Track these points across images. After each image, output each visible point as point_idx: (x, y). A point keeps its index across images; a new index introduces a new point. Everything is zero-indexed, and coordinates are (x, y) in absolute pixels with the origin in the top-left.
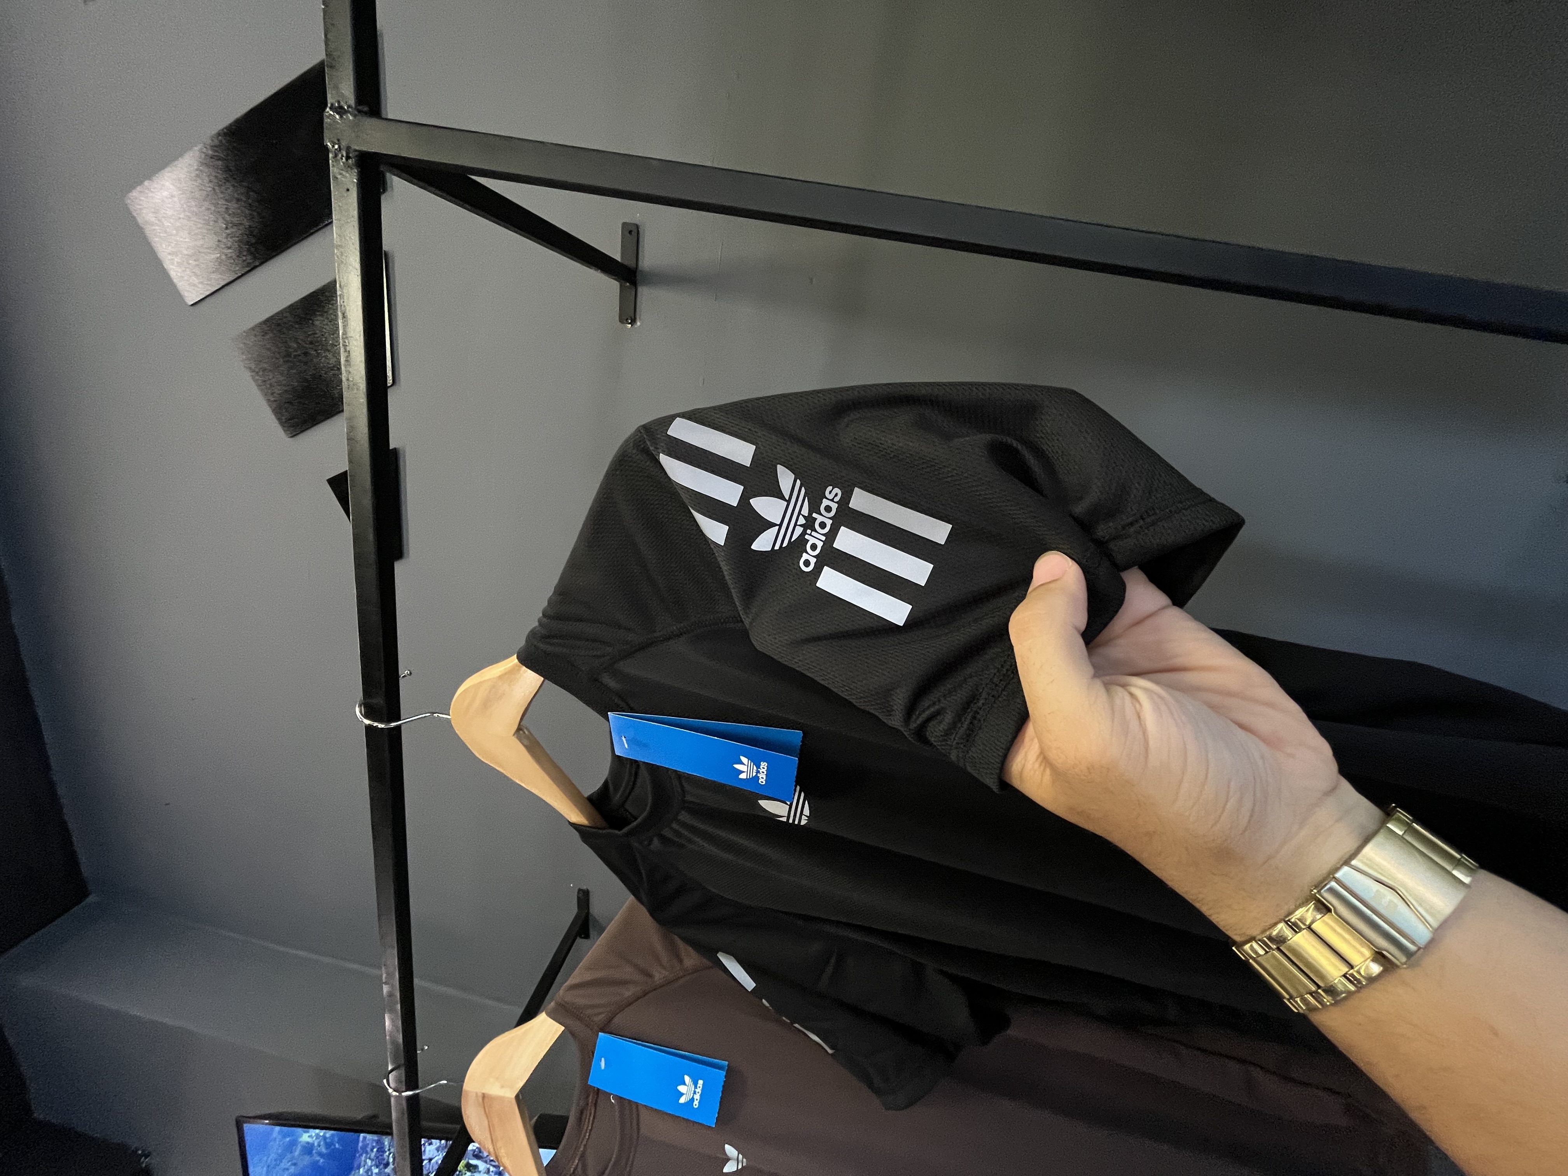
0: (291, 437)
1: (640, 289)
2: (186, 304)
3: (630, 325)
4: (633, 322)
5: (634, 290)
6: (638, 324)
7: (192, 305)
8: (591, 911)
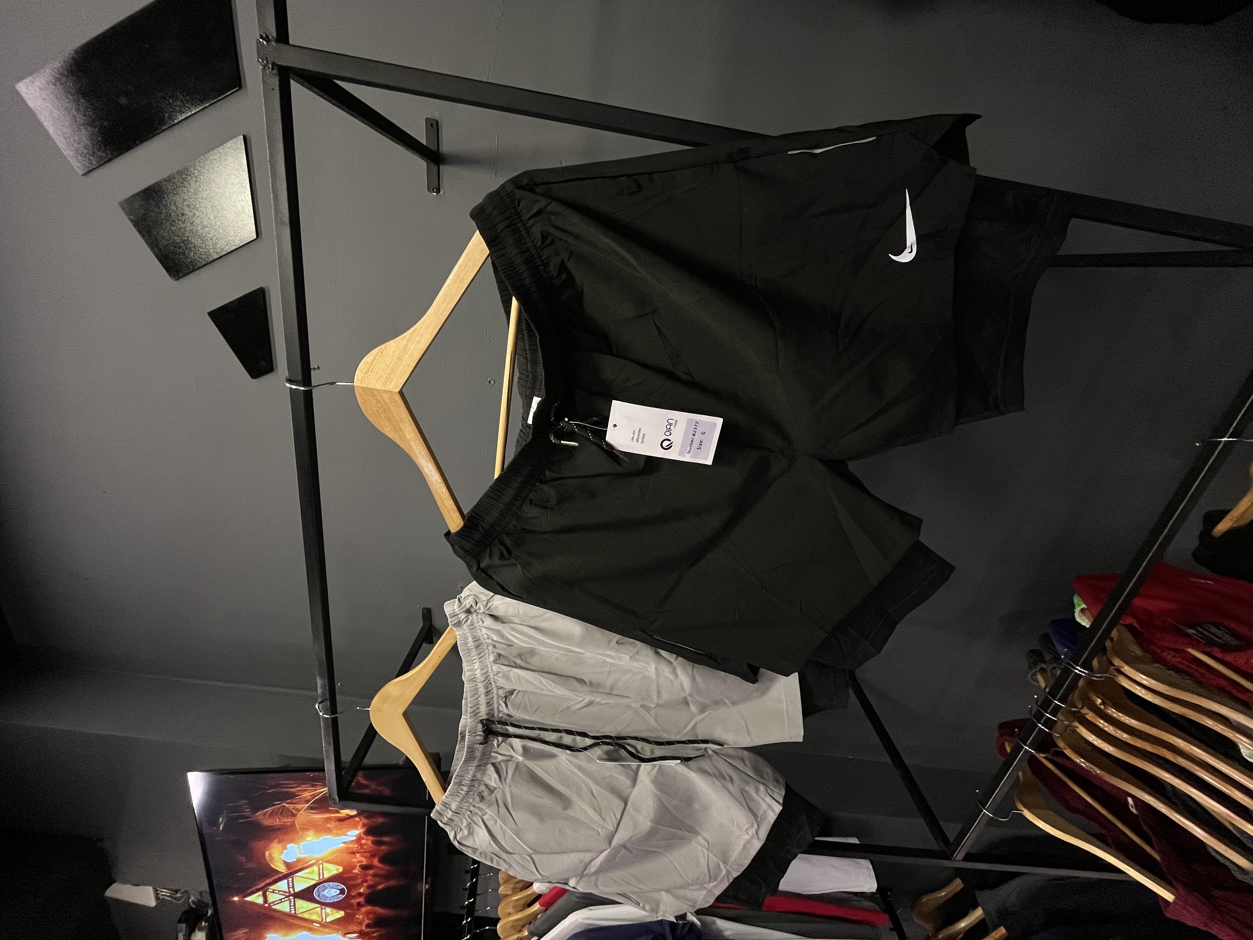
0: (174, 280)
1: (441, 167)
3: (436, 194)
4: (438, 191)
5: (438, 168)
6: (442, 192)
7: (83, 175)
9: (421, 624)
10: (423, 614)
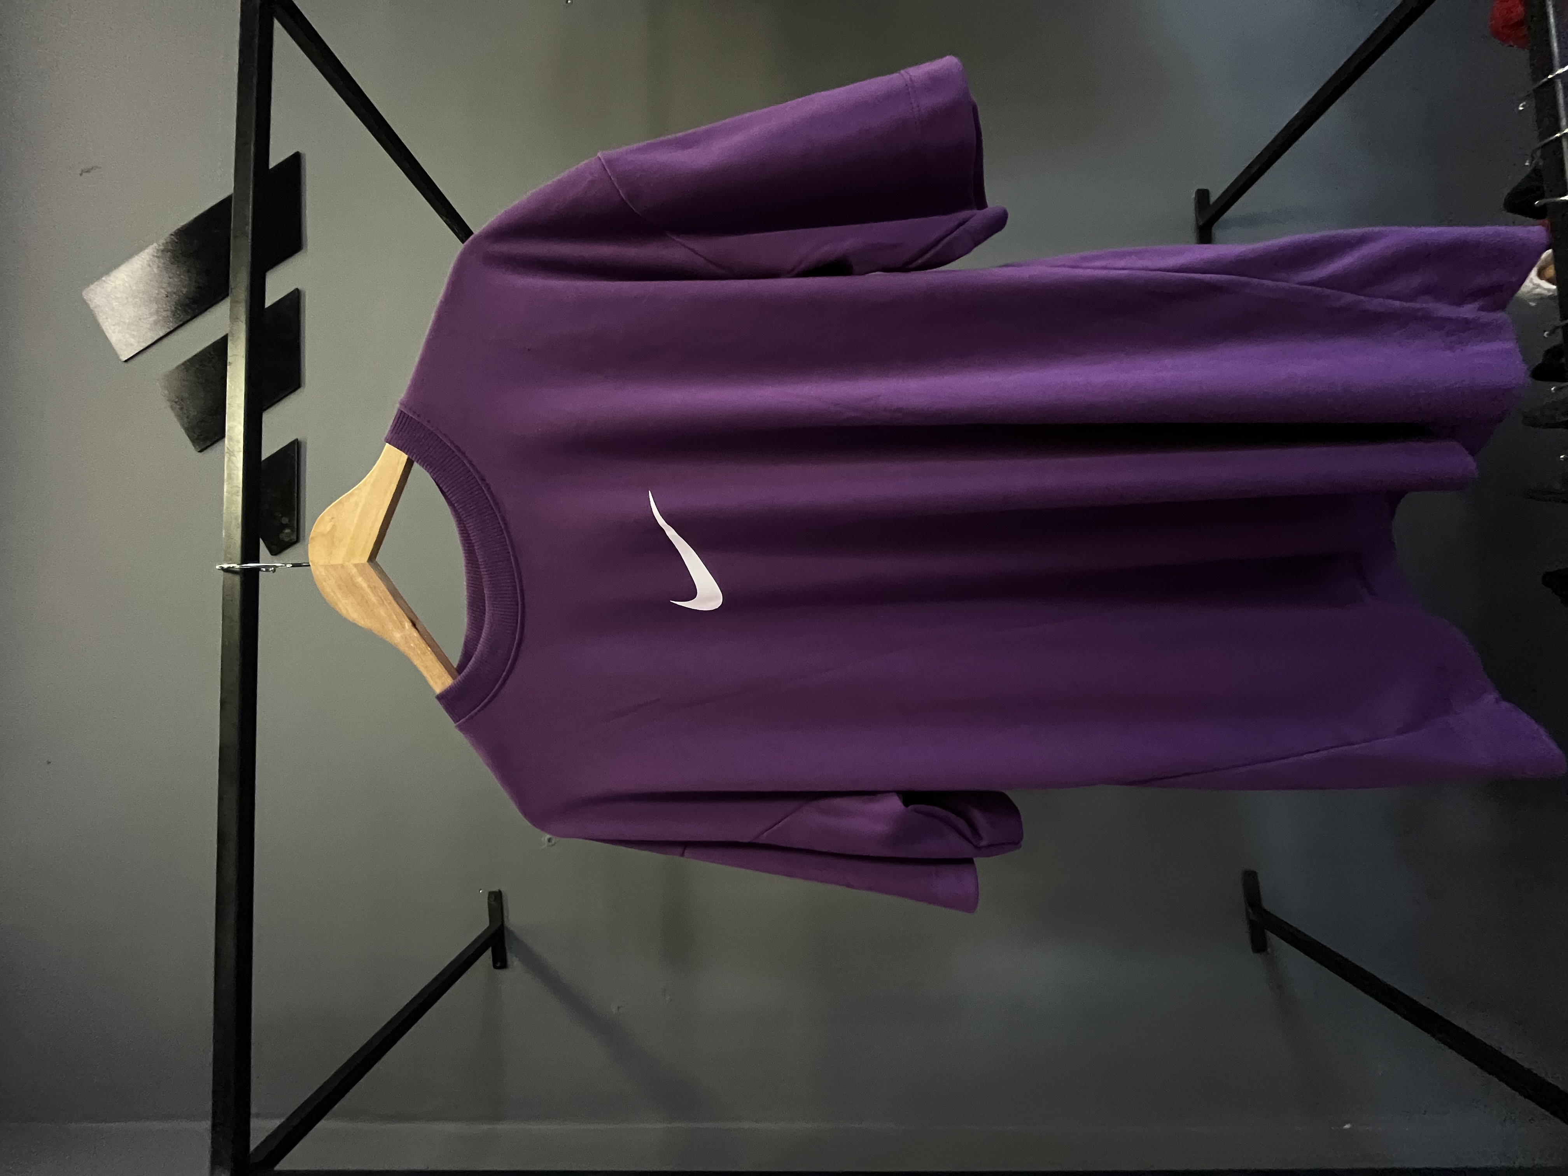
0: (200, 451)
2: (120, 360)
7: (126, 361)
8: (506, 923)
10: (489, 904)
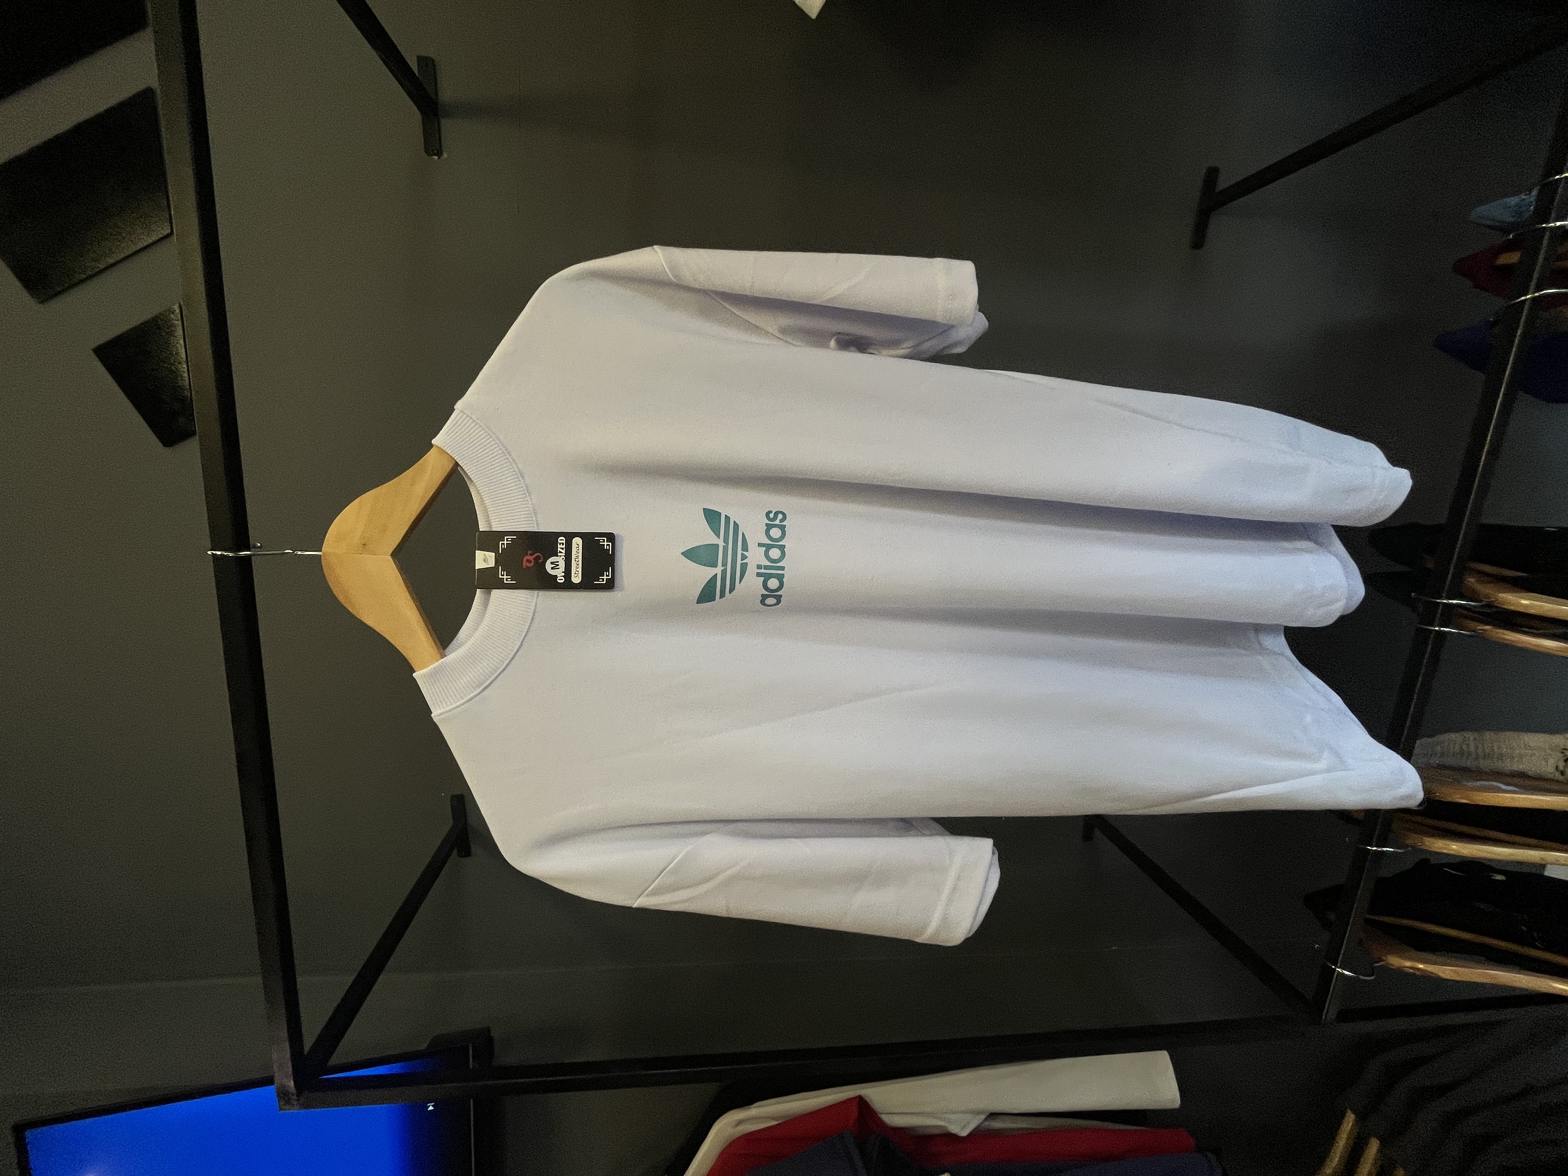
0: (42, 302)
1: (443, 122)
3: (436, 157)
4: (439, 154)
5: (436, 124)
6: (445, 155)
8: (468, 821)
9: (450, 823)
10: (452, 806)
